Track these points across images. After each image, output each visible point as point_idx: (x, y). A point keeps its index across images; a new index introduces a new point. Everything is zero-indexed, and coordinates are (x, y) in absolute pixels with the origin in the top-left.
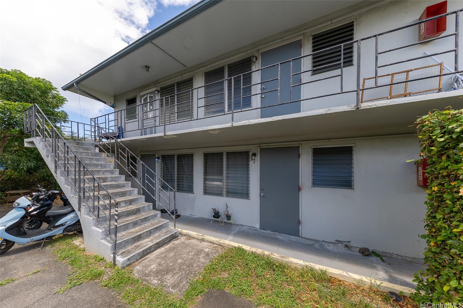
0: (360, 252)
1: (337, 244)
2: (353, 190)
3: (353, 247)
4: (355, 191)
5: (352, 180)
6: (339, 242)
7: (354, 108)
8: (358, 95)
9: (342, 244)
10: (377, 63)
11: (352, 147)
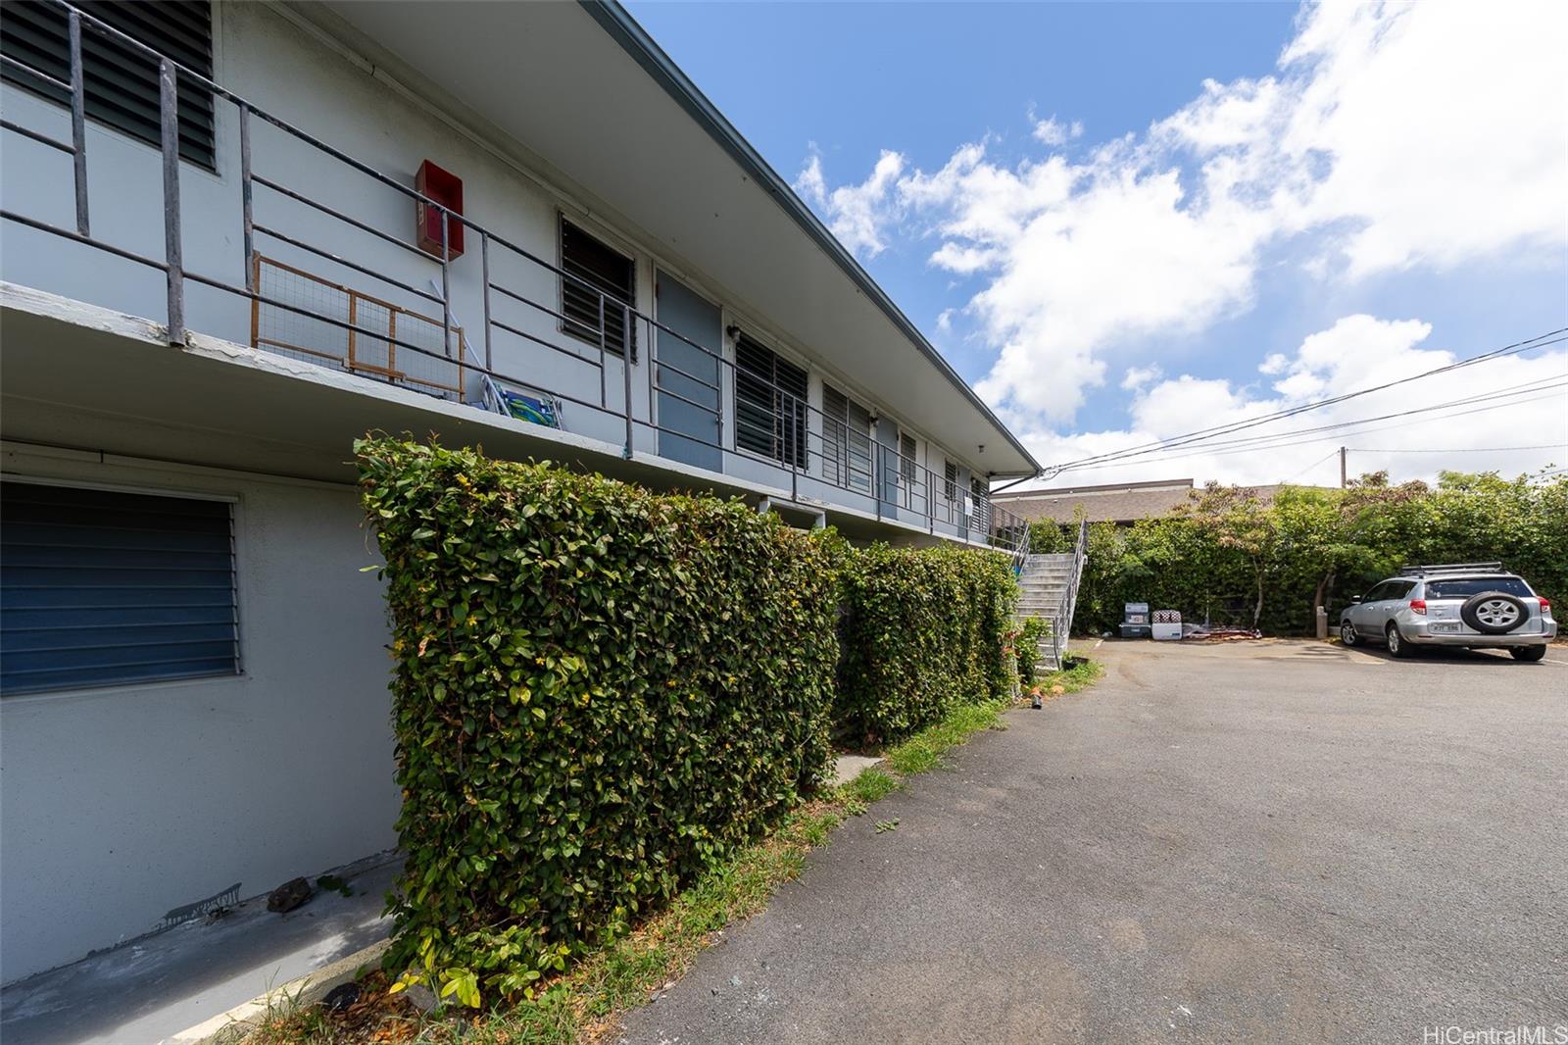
0: (271, 908)
1: (176, 929)
2: (241, 678)
3: (250, 902)
4: (251, 678)
5: (234, 641)
6: (185, 912)
7: (157, 338)
8: (174, 289)
9: (200, 914)
10: (247, 207)
11: (227, 504)
